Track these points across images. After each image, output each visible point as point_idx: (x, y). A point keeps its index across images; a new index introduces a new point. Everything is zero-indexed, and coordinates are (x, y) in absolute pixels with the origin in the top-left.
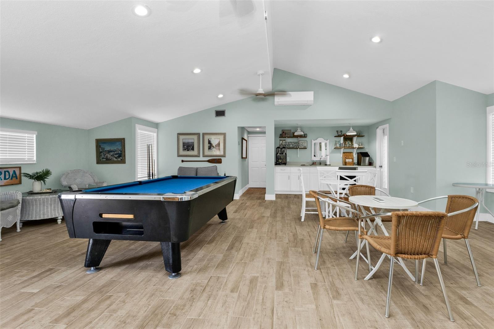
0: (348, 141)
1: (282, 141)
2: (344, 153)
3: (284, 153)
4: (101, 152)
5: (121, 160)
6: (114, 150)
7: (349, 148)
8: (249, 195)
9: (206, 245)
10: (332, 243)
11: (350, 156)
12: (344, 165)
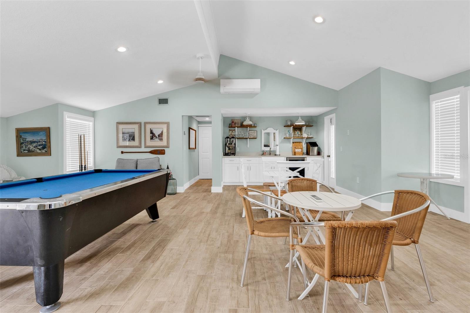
0: (298, 131)
1: (231, 131)
2: (293, 143)
3: (233, 143)
4: (22, 143)
5: (46, 151)
6: (37, 141)
7: (298, 138)
8: (197, 188)
9: (119, 255)
10: (270, 246)
11: (300, 146)
12: (293, 155)
